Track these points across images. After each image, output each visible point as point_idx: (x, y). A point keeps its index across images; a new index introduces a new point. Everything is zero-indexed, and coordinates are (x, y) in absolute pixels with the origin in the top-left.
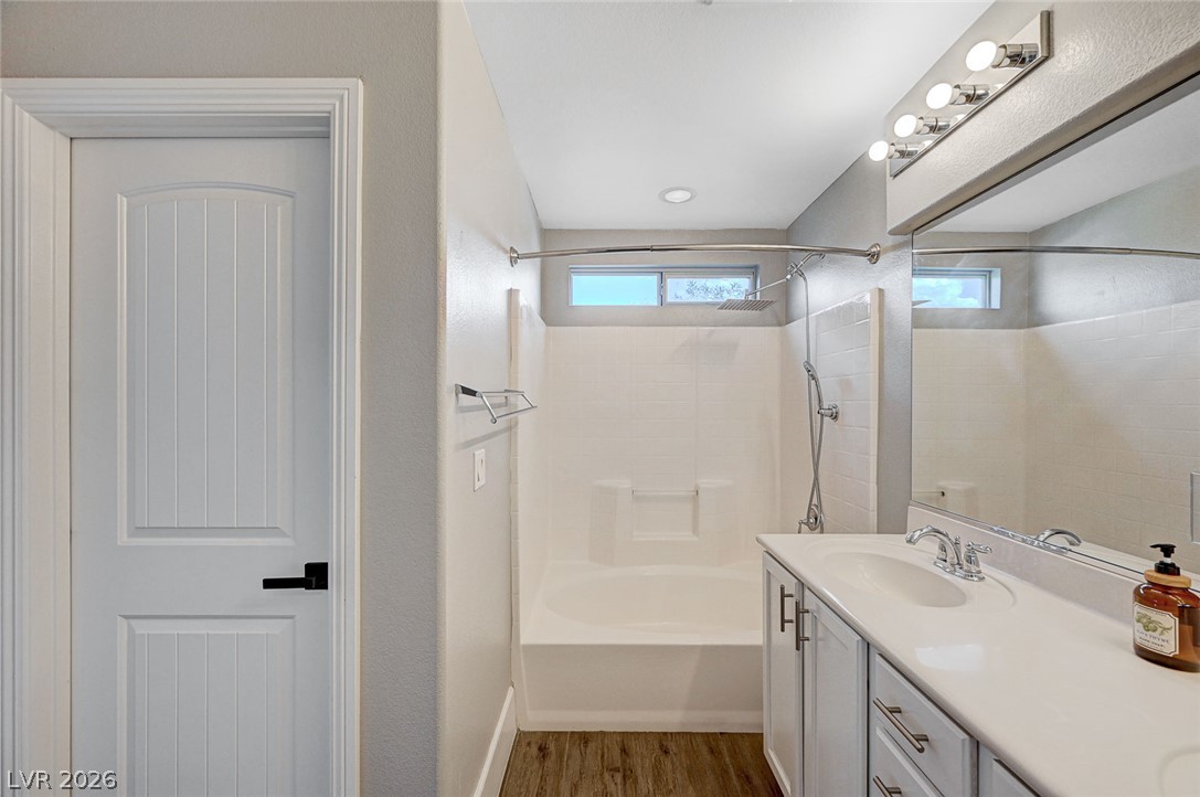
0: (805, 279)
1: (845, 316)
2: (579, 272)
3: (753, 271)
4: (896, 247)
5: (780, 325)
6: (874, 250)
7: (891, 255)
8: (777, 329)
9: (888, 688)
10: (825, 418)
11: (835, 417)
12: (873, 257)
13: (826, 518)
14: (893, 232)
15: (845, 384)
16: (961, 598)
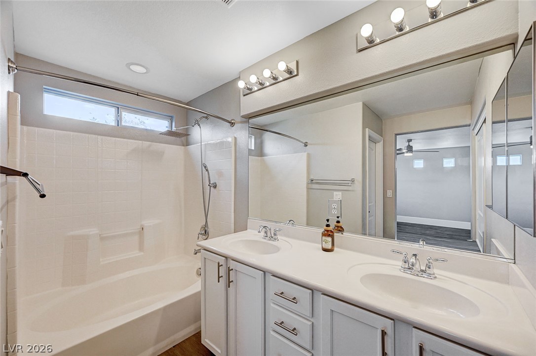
0: (200, 127)
1: (220, 146)
2: (49, 91)
3: (171, 118)
4: (242, 122)
5: (183, 146)
6: (233, 121)
7: (240, 125)
8: (183, 147)
9: (275, 285)
10: (211, 188)
11: (215, 187)
12: (232, 124)
13: (211, 230)
14: (243, 117)
15: (220, 174)
16: (277, 249)
